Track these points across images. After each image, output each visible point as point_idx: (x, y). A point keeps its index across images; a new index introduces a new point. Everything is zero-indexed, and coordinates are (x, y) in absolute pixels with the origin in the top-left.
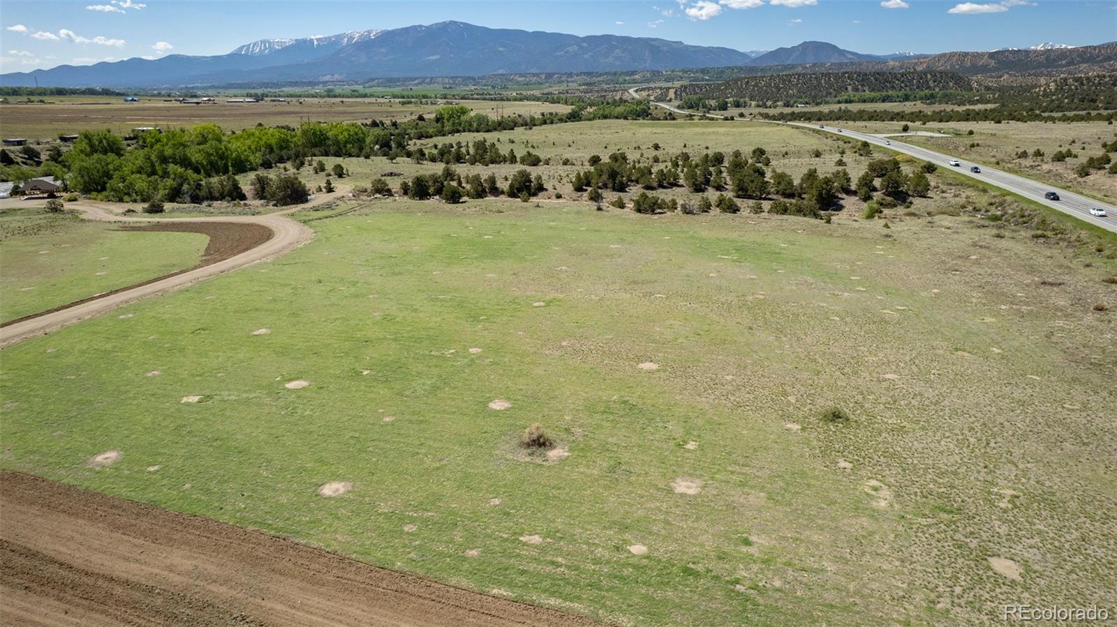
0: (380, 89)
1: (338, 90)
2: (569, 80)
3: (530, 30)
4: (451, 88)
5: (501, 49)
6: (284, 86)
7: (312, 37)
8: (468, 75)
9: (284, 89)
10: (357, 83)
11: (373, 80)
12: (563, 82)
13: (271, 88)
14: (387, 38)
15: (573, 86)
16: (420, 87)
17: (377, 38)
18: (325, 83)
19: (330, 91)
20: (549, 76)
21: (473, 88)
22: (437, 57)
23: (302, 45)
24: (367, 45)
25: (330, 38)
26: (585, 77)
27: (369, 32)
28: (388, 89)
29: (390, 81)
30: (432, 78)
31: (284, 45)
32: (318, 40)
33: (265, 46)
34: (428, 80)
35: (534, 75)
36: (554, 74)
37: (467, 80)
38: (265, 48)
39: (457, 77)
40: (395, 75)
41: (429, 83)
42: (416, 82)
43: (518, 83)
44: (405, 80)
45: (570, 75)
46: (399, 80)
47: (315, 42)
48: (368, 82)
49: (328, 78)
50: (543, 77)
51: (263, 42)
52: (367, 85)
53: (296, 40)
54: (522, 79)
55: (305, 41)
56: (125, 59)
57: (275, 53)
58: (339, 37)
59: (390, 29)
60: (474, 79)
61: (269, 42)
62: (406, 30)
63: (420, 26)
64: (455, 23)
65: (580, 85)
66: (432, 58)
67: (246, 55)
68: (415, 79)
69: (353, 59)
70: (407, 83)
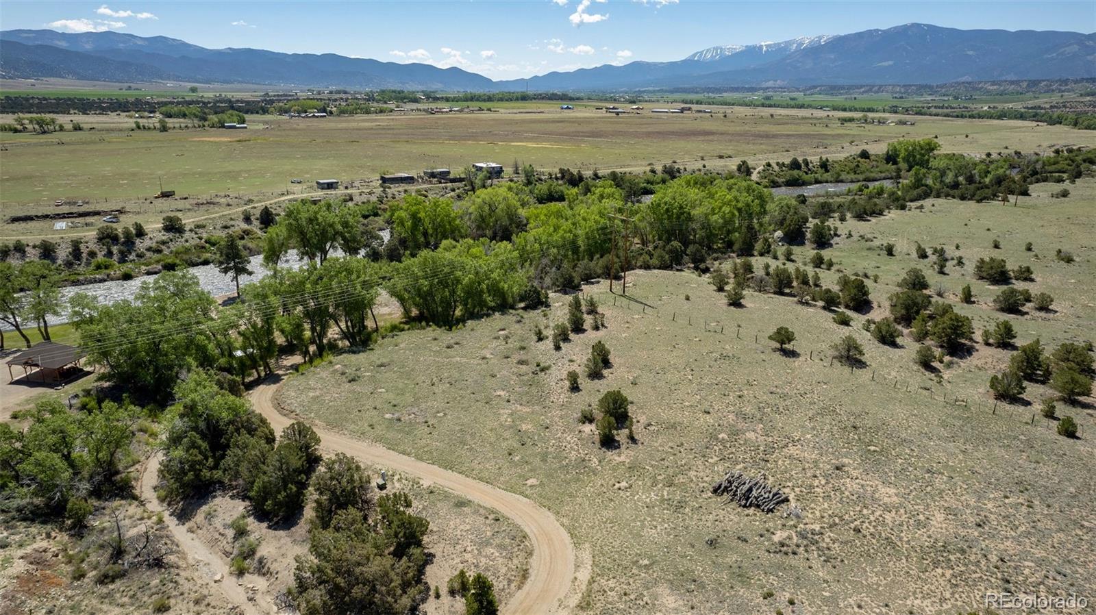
0: (821, 97)
1: (777, 98)
2: (1063, 88)
3: (1013, 30)
4: (902, 98)
5: (970, 53)
6: (726, 91)
7: (763, 44)
8: (924, 82)
9: (725, 94)
10: (798, 90)
11: (815, 87)
12: (1053, 91)
13: (713, 92)
14: (839, 44)
15: (1069, 96)
16: (865, 95)
17: (827, 44)
18: (765, 89)
19: (768, 98)
20: (1034, 83)
21: (929, 98)
22: (891, 63)
23: (752, 52)
24: (816, 51)
25: (779, 44)
26: (1087, 85)
27: (820, 38)
28: (829, 98)
29: (833, 89)
30: (881, 86)
31: (734, 52)
32: (767, 46)
33: (717, 52)
34: (876, 88)
35: (1012, 82)
36: (1040, 81)
37: (922, 89)
38: (717, 54)
39: (910, 86)
40: (841, 82)
41: (876, 92)
42: (863, 90)
43: (988, 92)
44: (850, 88)
45: (1066, 82)
46: (843, 88)
47: (764, 48)
48: (810, 89)
49: (770, 84)
50: (1025, 85)
51: (716, 49)
52: (808, 92)
53: (747, 46)
54: (995, 87)
55: (754, 47)
56: (598, 66)
57: (725, 60)
58: (788, 43)
59: (842, 34)
60: (931, 87)
61: (721, 49)
62: (859, 36)
63: (877, 31)
64: (918, 25)
65: (1081, 95)
66: (885, 64)
67: (698, 61)
68: (862, 87)
69: (799, 65)
70: (851, 91)
